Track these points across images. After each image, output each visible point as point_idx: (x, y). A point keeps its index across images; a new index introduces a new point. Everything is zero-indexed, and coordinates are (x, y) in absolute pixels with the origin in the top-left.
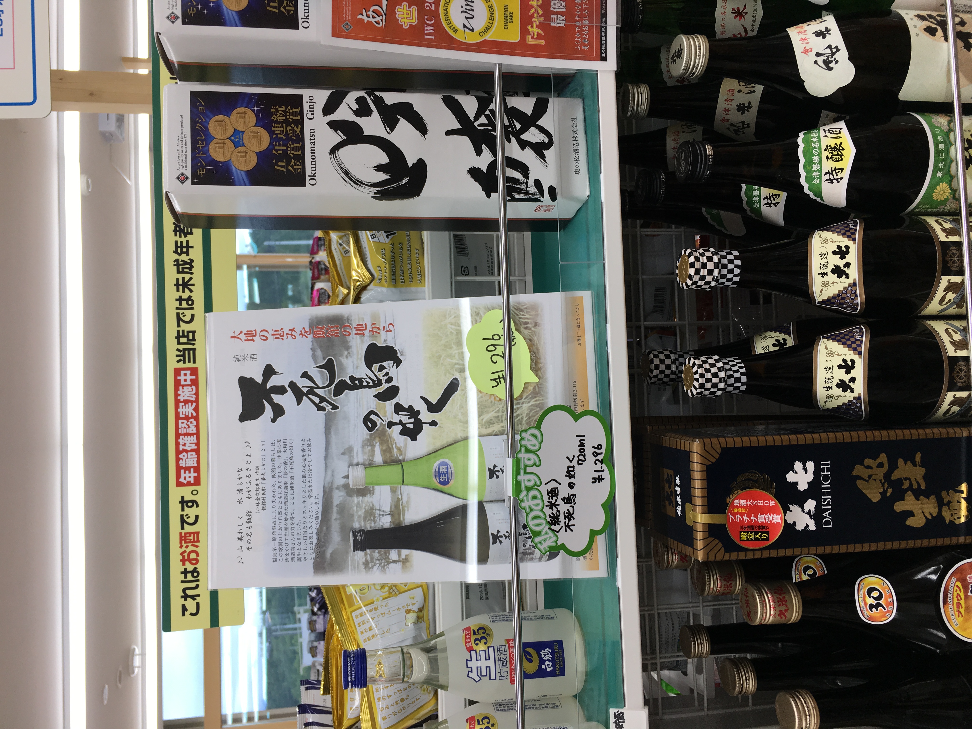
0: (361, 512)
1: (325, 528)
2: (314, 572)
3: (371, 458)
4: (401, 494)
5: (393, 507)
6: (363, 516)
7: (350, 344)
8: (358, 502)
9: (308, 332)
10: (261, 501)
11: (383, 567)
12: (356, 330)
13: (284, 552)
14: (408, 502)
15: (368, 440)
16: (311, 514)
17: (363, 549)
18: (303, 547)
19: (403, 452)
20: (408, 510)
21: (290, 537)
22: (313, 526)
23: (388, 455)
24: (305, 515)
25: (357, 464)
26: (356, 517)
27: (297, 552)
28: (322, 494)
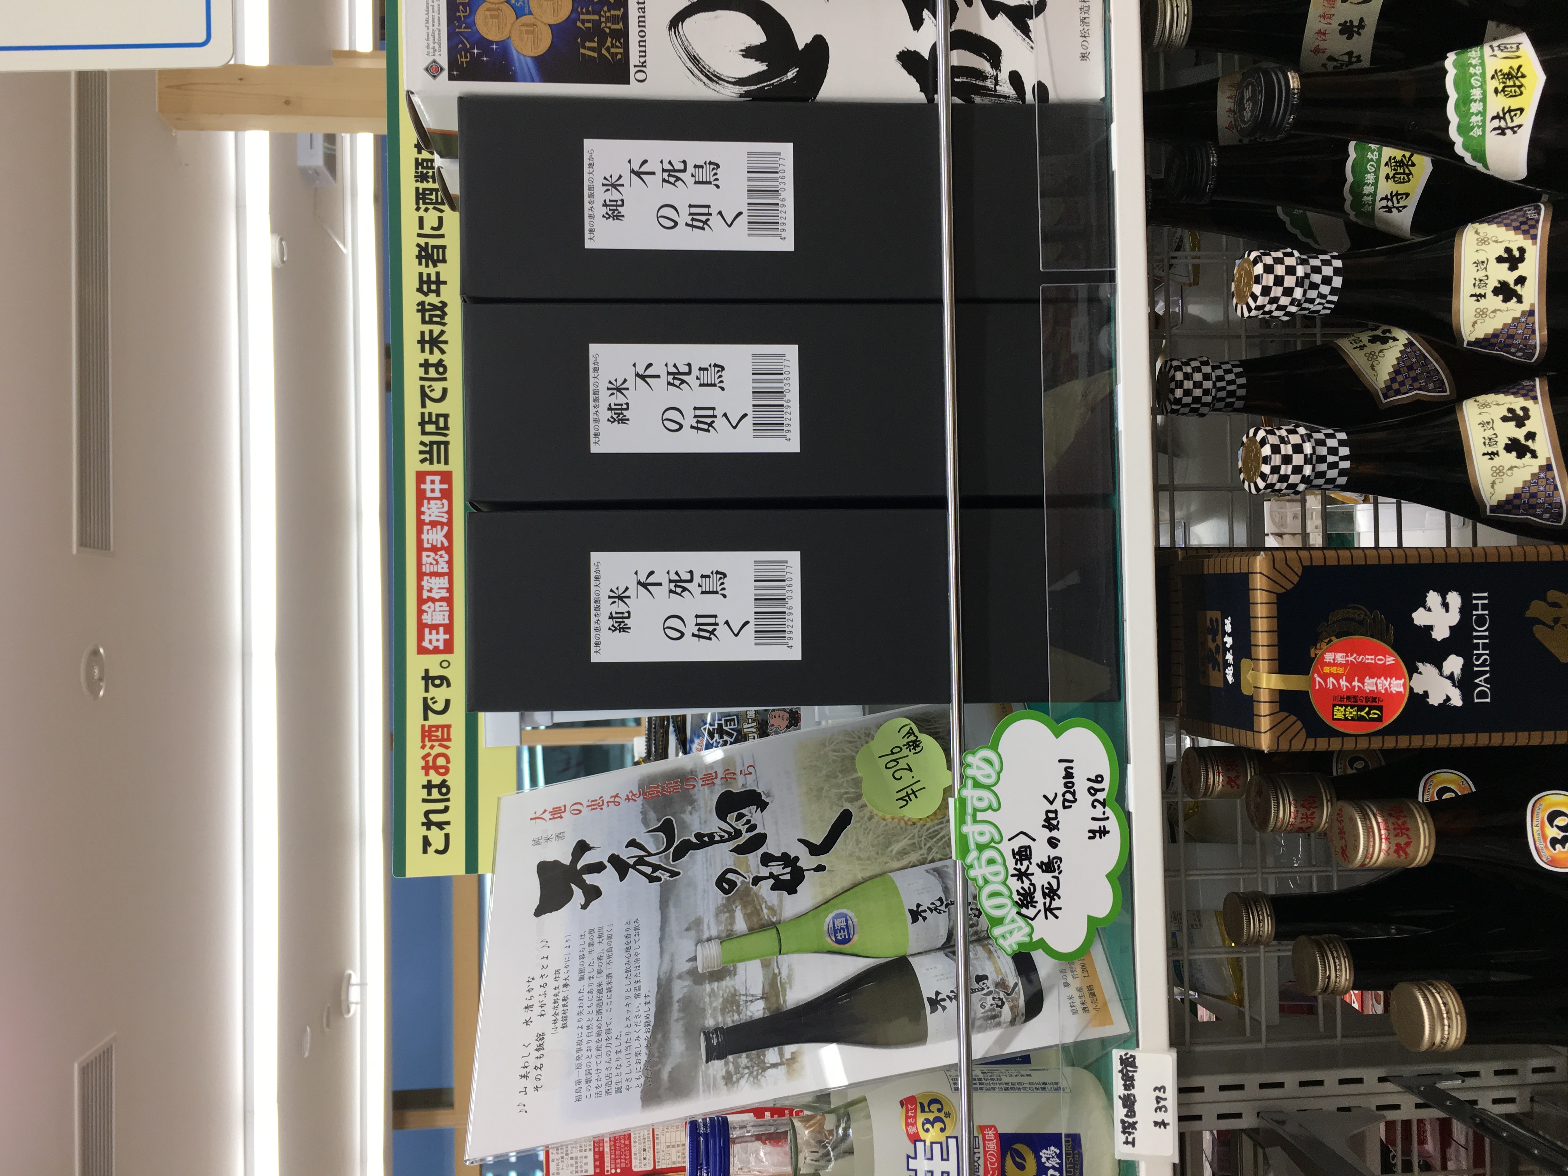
0: (718, 1003)
1: (659, 1036)
2: (643, 1106)
3: (729, 928)
4: (778, 967)
5: (767, 987)
6: (719, 1007)
7: (695, 800)
8: (713, 990)
9: (636, 795)
10: (559, 1017)
11: (756, 1077)
12: (703, 781)
13: (594, 1083)
14: (790, 976)
15: (724, 906)
16: (638, 1020)
17: (721, 1057)
18: (624, 1070)
19: (778, 912)
20: (791, 987)
21: (604, 1058)
22: (642, 1036)
23: (755, 920)
24: (628, 1023)
25: (709, 939)
26: (710, 1012)
27: (615, 1079)
28: (656, 989)
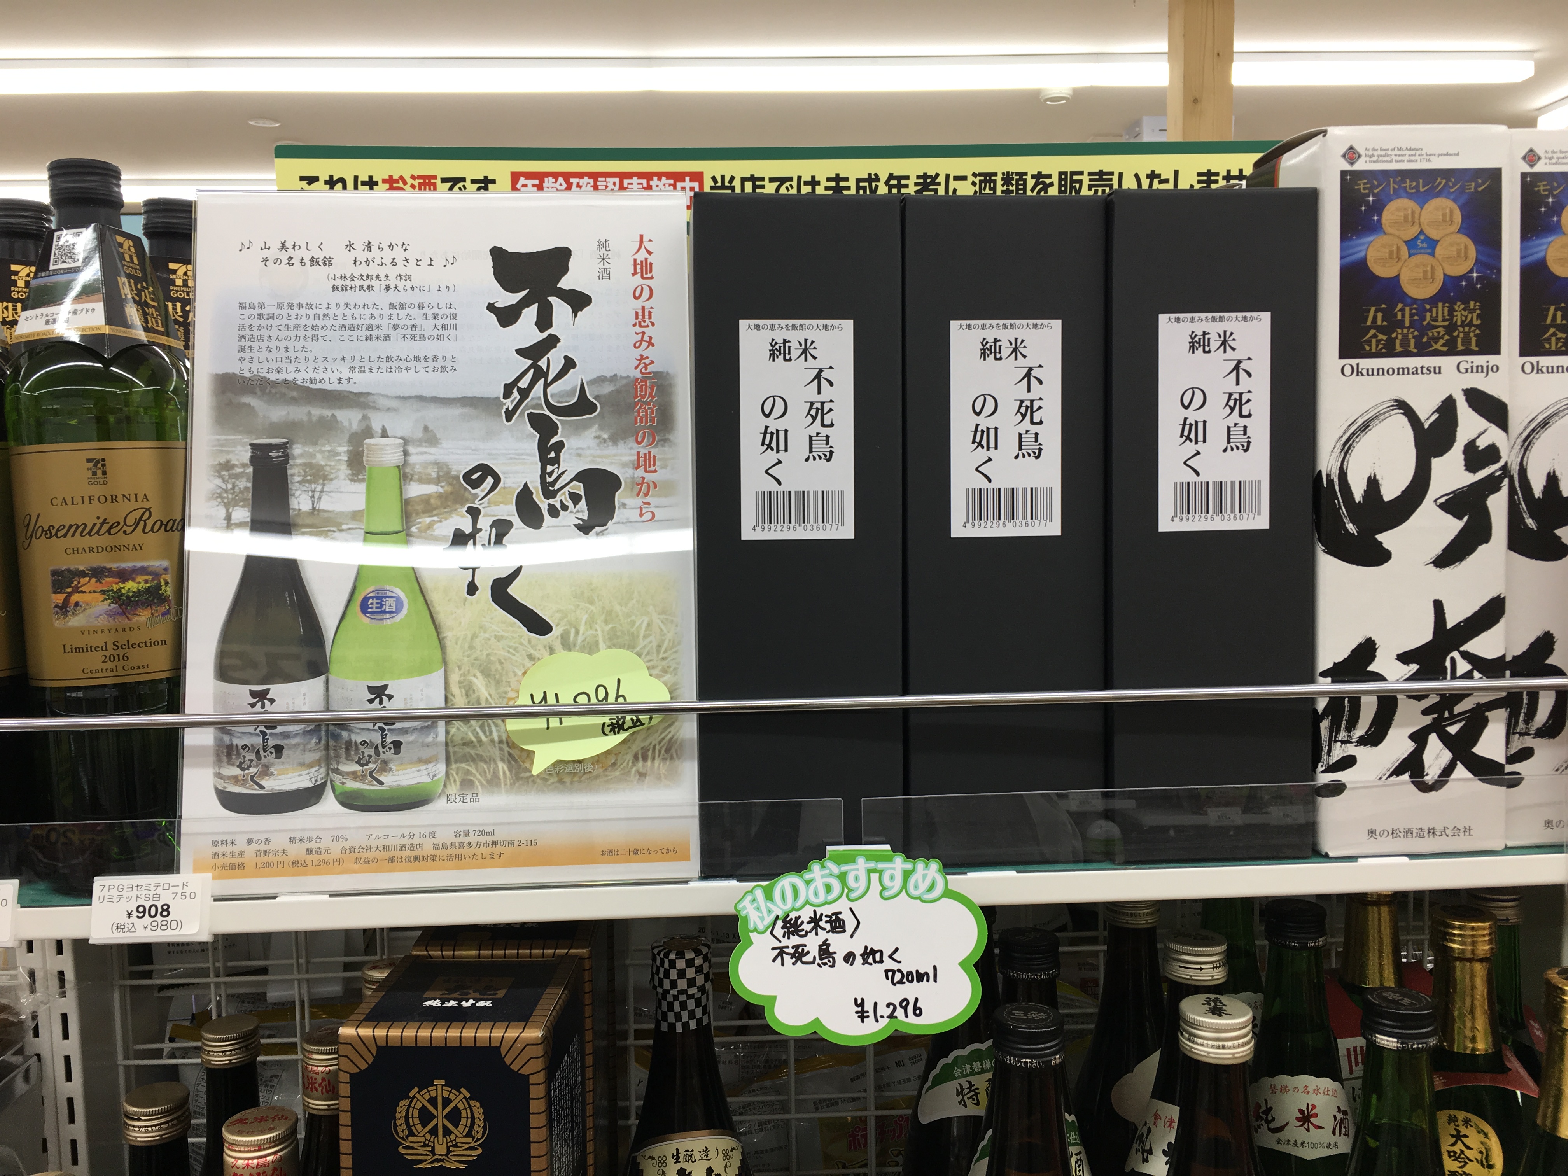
0: (320, 459)
1: (295, 394)
2: (217, 375)
3: (416, 477)
4: (349, 529)
5: (326, 515)
6: (314, 461)
7: (621, 444)
8: (339, 454)
9: (646, 369)
10: (348, 283)
11: (220, 496)
12: (645, 455)
13: (256, 322)
14: (334, 541)
15: (448, 473)
16: (321, 370)
17: (253, 460)
18: (264, 355)
19: (423, 534)
20: (320, 541)
21: (283, 334)
22: (300, 374)
23: (419, 508)
24: (321, 359)
25: (406, 453)
26: (311, 450)
27: (255, 345)
28: (355, 391)
